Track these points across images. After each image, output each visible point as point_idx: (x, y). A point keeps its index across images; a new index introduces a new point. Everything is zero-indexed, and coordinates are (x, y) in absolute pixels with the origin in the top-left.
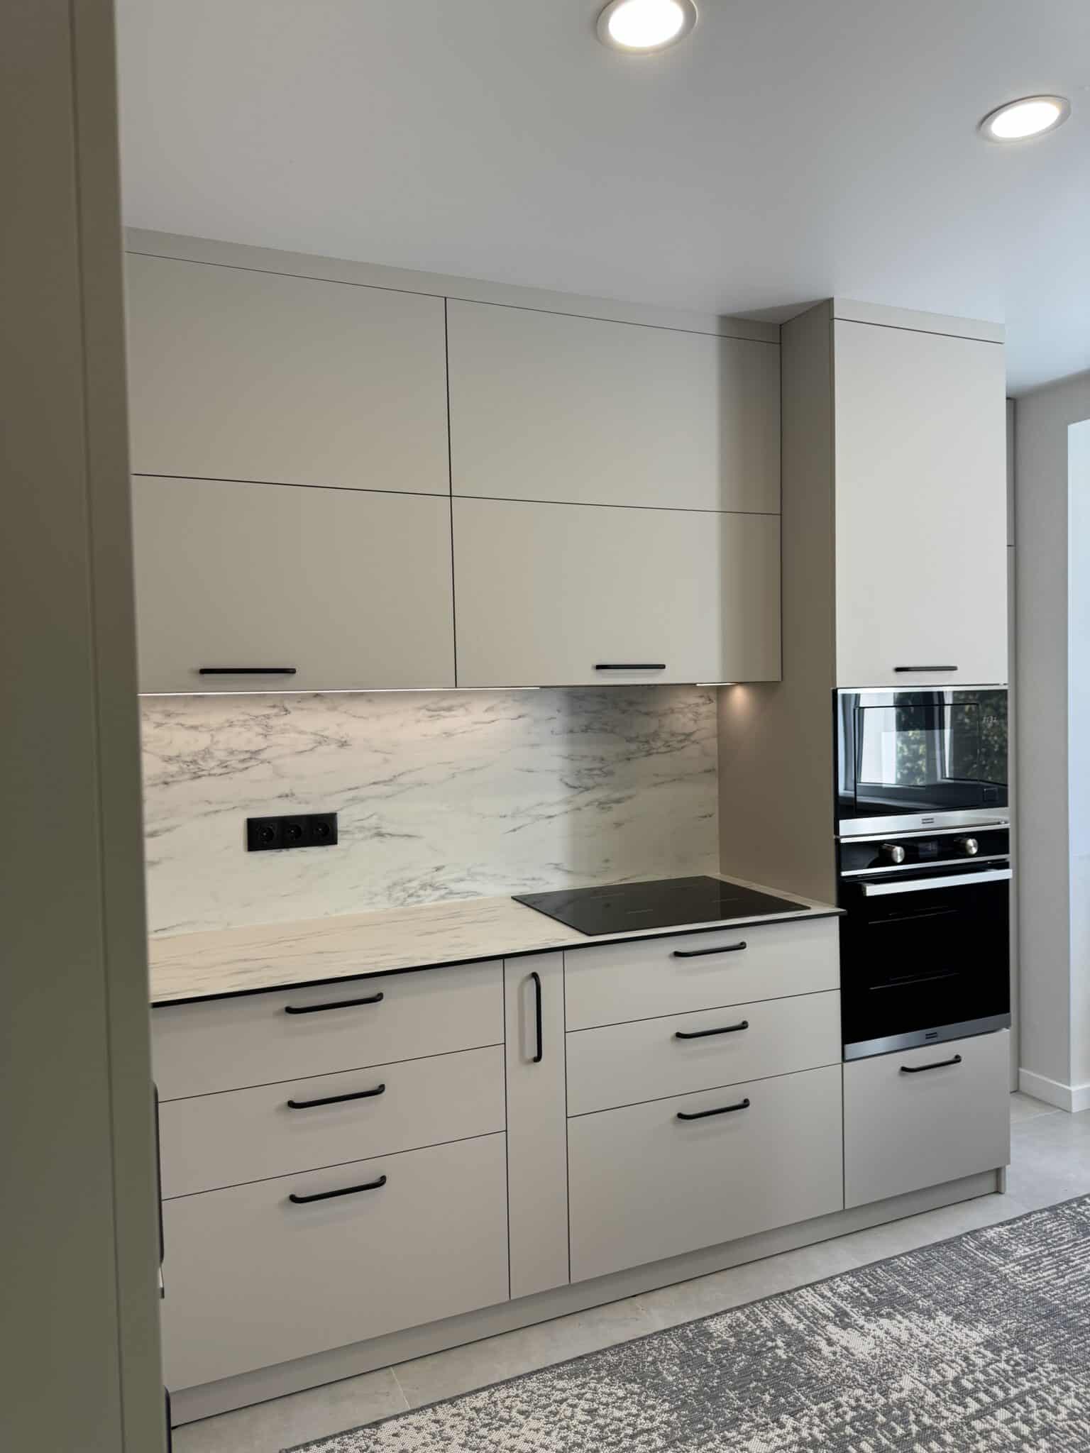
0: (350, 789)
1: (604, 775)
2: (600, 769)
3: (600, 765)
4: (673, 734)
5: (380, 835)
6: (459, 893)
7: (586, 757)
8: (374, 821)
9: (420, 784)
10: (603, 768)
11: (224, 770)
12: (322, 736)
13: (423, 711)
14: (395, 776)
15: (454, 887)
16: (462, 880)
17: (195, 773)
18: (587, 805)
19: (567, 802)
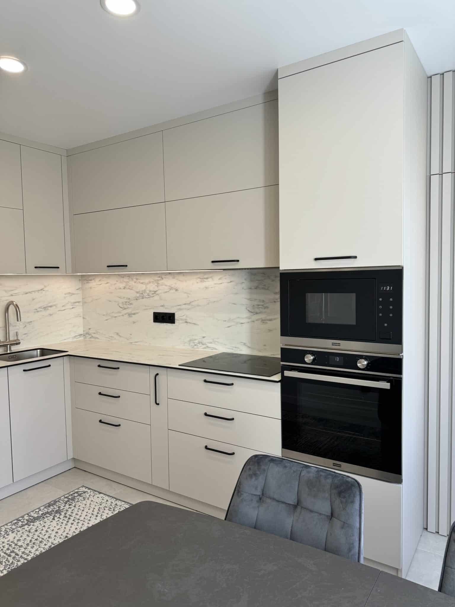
0: (178, 305)
1: (264, 308)
3: (262, 304)
5: (186, 322)
6: (210, 348)
7: (257, 299)
8: (184, 317)
9: (198, 306)
11: (148, 297)
12: (171, 287)
13: (199, 279)
14: (191, 302)
15: (209, 345)
16: (211, 343)
17: (142, 297)
18: (257, 320)
19: (249, 318)
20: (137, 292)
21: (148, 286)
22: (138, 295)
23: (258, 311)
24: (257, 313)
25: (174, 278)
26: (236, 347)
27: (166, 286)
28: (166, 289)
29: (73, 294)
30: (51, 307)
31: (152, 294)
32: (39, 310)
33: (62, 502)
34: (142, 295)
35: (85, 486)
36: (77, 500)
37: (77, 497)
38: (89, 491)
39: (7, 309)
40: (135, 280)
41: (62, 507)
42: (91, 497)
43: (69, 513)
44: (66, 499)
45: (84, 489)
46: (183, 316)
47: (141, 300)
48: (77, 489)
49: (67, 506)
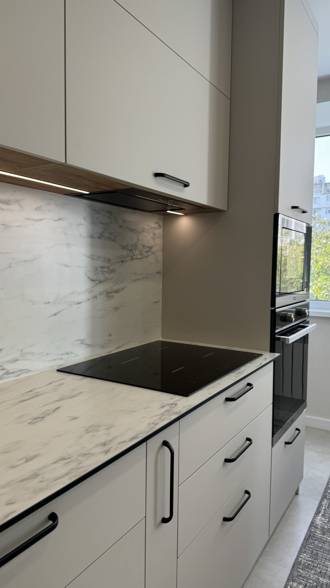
1: (110, 272)
2: (108, 268)
3: (107, 265)
4: (144, 246)
6: (13, 373)
7: (100, 257)
10: (109, 267)
15: (10, 367)
16: (17, 360)
18: (100, 294)
24: (101, 282)
26: (68, 353)
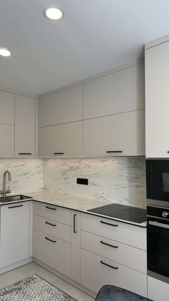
0: (90, 175)
3: (137, 176)
5: (94, 185)
7: (133, 174)
11: (75, 170)
12: (86, 165)
14: (96, 174)
16: (107, 197)
18: (134, 186)
19: (129, 184)
20: (69, 167)
21: (75, 164)
22: (69, 169)
23: (134, 180)
24: (134, 182)
25: (88, 160)
26: (121, 201)
27: (84, 164)
28: (84, 166)
29: (39, 167)
30: (28, 173)
31: (77, 168)
32: (21, 175)
33: (23, 283)
34: (72, 169)
35: (37, 274)
36: (31, 283)
37: (31, 280)
38: (38, 277)
39: (5, 175)
40: (68, 161)
41: (22, 286)
42: (39, 282)
43: (25, 291)
44: (25, 282)
45: (35, 276)
46: (93, 181)
47: (71, 171)
48: (32, 276)
49: (25, 286)
